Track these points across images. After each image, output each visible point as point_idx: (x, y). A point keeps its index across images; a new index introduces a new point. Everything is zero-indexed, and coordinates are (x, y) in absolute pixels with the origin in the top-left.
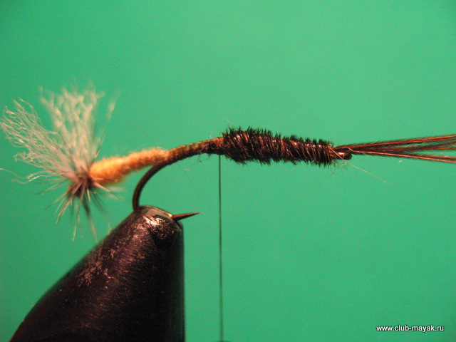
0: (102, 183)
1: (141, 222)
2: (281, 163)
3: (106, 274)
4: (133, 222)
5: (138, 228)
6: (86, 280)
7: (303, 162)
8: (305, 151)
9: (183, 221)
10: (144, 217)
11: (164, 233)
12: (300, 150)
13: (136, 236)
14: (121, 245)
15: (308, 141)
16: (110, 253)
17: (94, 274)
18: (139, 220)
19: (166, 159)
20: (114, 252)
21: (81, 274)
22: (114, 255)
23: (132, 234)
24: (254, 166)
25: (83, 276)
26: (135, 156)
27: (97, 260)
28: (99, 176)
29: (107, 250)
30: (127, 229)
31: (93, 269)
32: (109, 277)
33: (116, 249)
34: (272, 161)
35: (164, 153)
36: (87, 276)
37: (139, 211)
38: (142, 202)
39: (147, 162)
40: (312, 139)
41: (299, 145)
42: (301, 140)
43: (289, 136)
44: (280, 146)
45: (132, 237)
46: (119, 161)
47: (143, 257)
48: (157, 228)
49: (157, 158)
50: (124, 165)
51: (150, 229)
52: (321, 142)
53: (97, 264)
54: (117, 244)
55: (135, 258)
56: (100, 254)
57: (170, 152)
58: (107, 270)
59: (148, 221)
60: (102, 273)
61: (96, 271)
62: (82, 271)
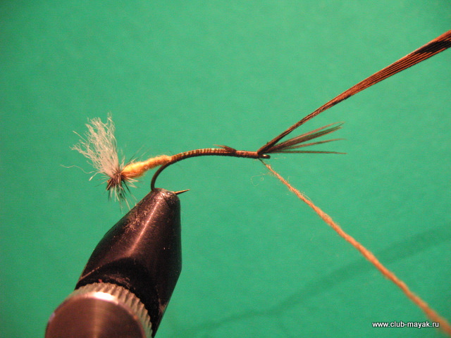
0: (132, 177)
1: (160, 195)
3: (143, 224)
4: (155, 196)
5: (158, 198)
6: (130, 229)
9: (178, 196)
10: (161, 193)
11: (173, 201)
13: (158, 203)
14: (149, 209)
16: (143, 213)
17: (136, 225)
18: (158, 195)
19: (170, 161)
20: (146, 212)
22: (147, 214)
23: (155, 202)
25: (129, 227)
26: (152, 160)
27: (135, 217)
28: (129, 173)
29: (141, 212)
30: (152, 199)
31: (134, 223)
33: (146, 210)
35: (169, 158)
36: (131, 226)
37: (155, 191)
38: (156, 186)
39: (159, 163)
46: (142, 164)
47: (163, 214)
48: (169, 198)
49: (165, 161)
50: (145, 166)
51: (165, 198)
53: (137, 219)
54: (147, 208)
55: (159, 214)
56: (137, 215)
57: (173, 157)
58: (143, 222)
59: (164, 195)
60: (140, 224)
61: (137, 223)
62: (126, 225)
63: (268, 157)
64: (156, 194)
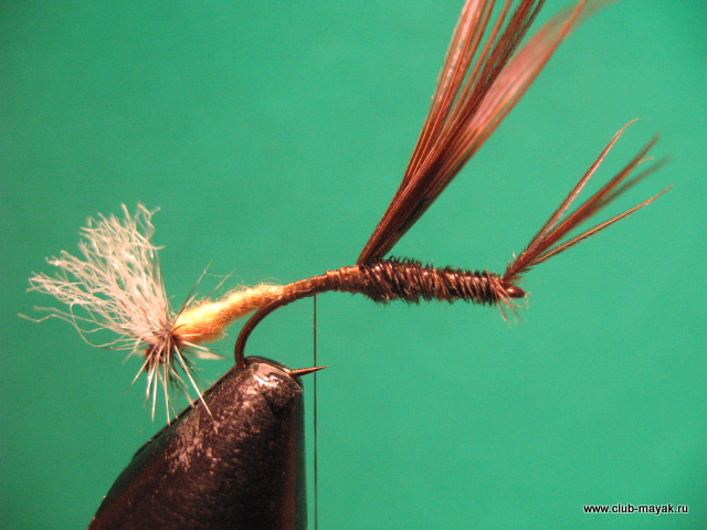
1: (252, 384)
2: (434, 302)
3: (209, 455)
4: (239, 384)
5: (248, 392)
6: (181, 463)
7: (461, 300)
8: (466, 287)
10: (256, 377)
11: (283, 397)
12: (459, 286)
13: (246, 404)
14: (227, 416)
15: (468, 274)
16: (212, 426)
17: (193, 456)
18: (248, 382)
19: (280, 298)
20: (218, 425)
21: (173, 455)
22: (219, 429)
23: (241, 400)
24: (398, 305)
25: (177, 457)
27: (194, 436)
29: (207, 423)
30: (234, 393)
31: (189, 449)
32: (215, 459)
33: (219, 420)
34: (421, 298)
36: (183, 457)
38: (247, 353)
40: (473, 272)
41: (457, 279)
42: (459, 272)
43: (443, 266)
44: (433, 280)
45: (241, 404)
47: (258, 431)
48: (274, 391)
49: (268, 298)
51: (264, 392)
52: (485, 275)
53: (196, 441)
54: (221, 414)
55: (248, 432)
56: (197, 428)
57: (285, 289)
58: (210, 449)
59: (261, 382)
60: (204, 454)
61: (195, 450)
62: (173, 450)
63: (519, 294)
64: (244, 378)
